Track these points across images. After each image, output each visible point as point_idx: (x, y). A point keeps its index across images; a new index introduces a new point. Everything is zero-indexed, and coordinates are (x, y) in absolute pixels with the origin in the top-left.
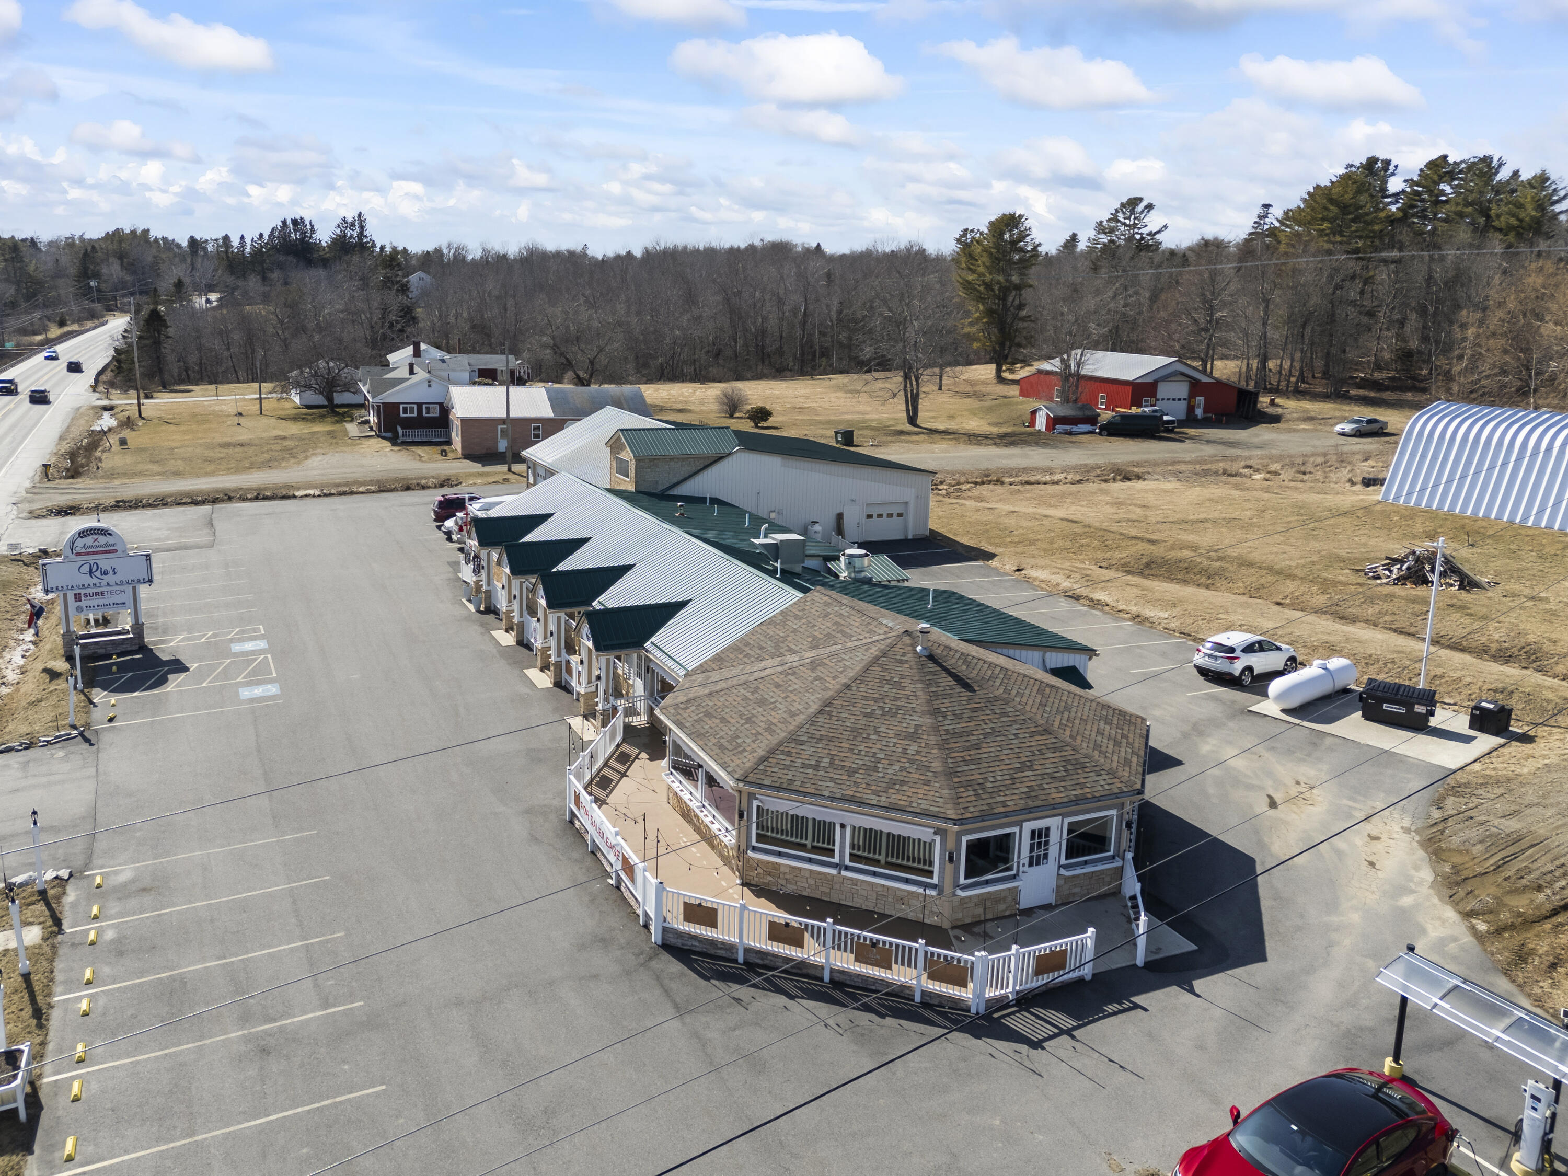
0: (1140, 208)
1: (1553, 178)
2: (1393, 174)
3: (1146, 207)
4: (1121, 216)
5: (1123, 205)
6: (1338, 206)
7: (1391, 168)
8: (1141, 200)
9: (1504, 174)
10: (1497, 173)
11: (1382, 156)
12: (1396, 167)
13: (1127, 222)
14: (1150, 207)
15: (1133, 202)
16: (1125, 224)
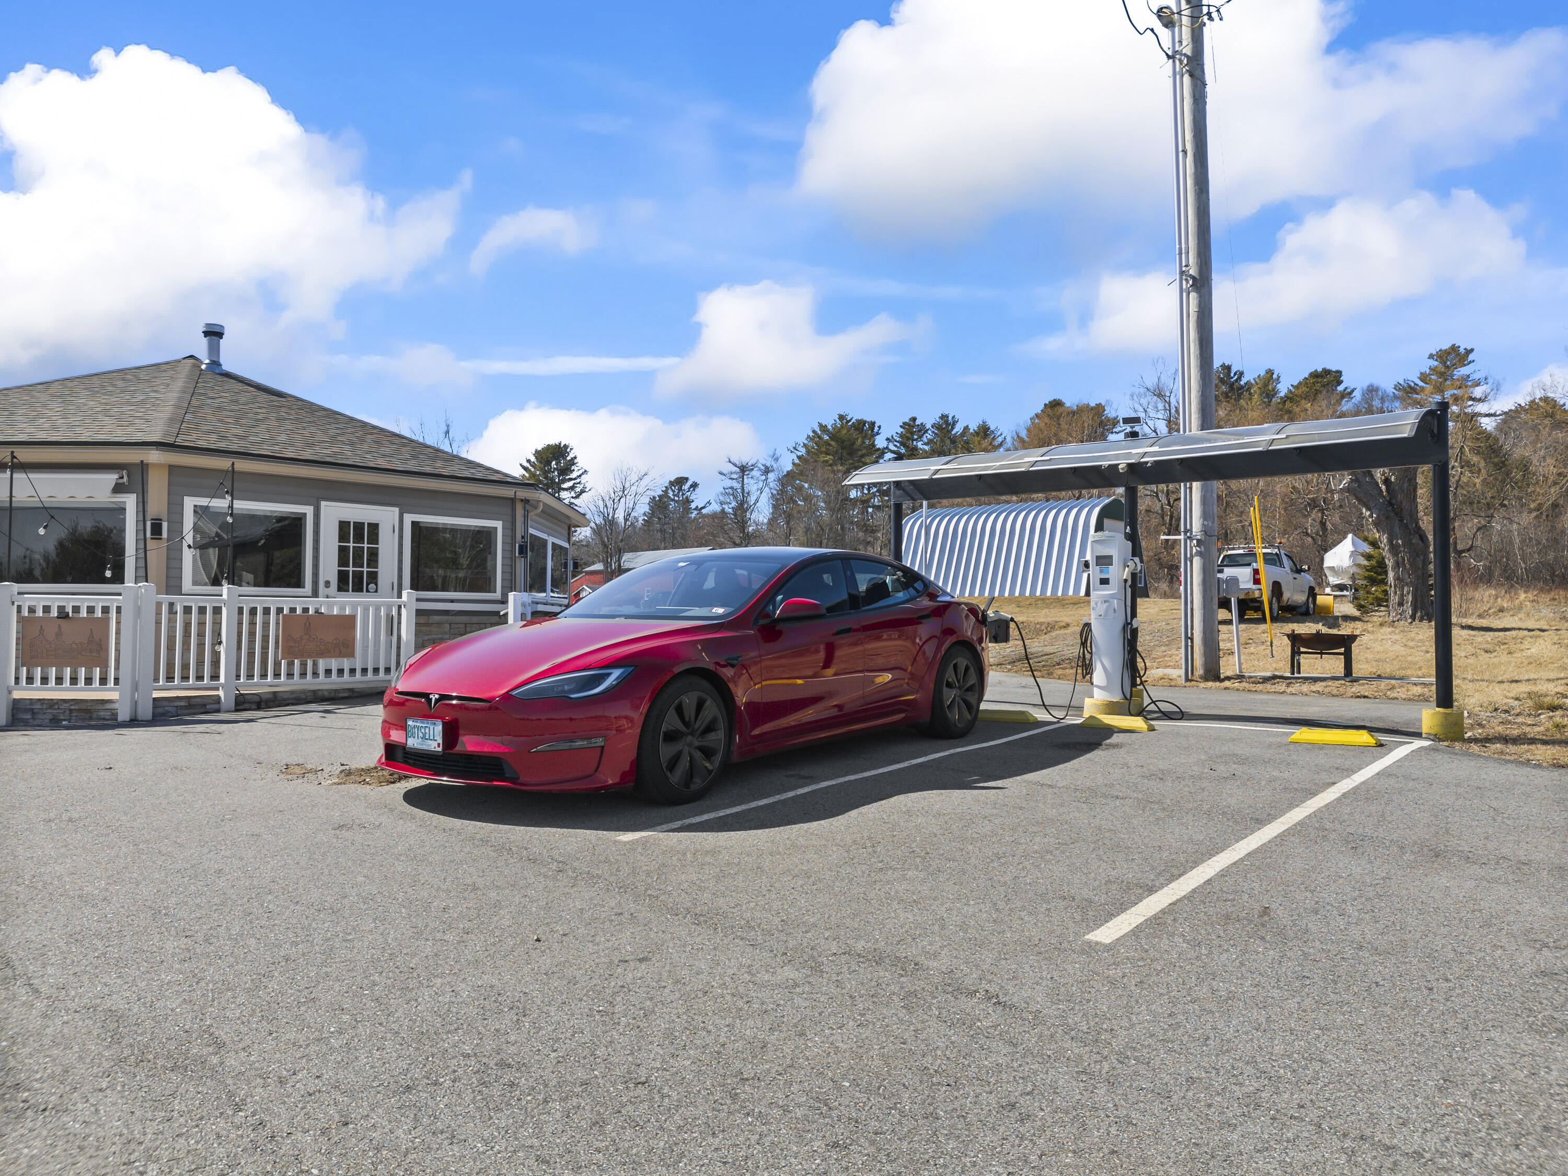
0: (686, 487)
1: (992, 428)
2: (878, 434)
3: (691, 486)
4: (671, 494)
5: (671, 483)
6: (837, 441)
7: (876, 429)
8: (687, 479)
9: (958, 429)
10: (953, 428)
11: (868, 418)
12: (879, 427)
13: (676, 498)
14: (694, 486)
15: (681, 481)
16: (673, 500)
